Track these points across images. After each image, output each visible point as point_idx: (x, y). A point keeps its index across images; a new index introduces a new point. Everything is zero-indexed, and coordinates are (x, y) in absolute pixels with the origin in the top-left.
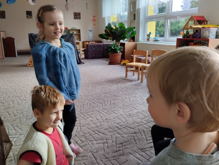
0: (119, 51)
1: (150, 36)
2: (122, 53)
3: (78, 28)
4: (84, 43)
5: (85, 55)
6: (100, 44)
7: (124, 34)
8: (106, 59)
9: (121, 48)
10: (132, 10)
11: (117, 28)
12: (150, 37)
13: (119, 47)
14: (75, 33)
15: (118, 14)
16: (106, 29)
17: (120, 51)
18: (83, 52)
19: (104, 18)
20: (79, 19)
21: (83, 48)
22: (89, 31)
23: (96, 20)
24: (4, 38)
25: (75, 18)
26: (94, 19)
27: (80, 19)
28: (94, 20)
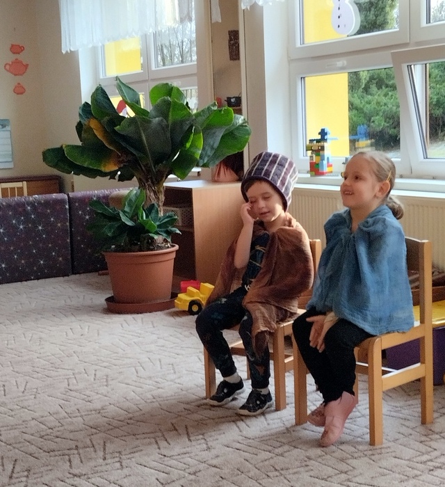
0: (158, 239)
1: (323, 148)
2: (177, 247)
6: (54, 196)
7: (182, 143)
8: (93, 277)
9: (172, 222)
10: (217, 17)
11: (144, 112)
12: (327, 153)
13: (161, 214)
15: (145, 38)
16: (85, 122)
17: (169, 233)
19: (72, 58)
23: (26, 66)
26: (17, 62)
28: (18, 68)
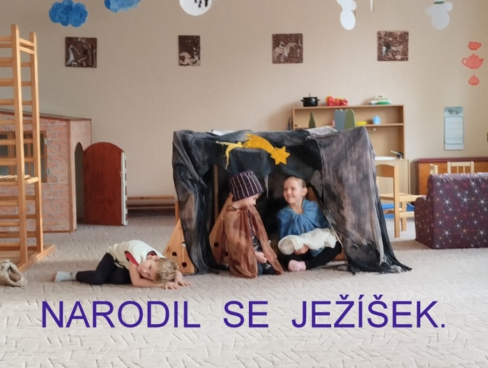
3: (393, 102)
4: (421, 167)
5: (417, 226)
14: (378, 121)
18: (412, 214)
20: (402, 60)
21: (415, 191)
22: (447, 114)
23: (482, 60)
24: (85, 147)
25: (381, 58)
26: (474, 57)
27: (405, 58)
28: (474, 62)
